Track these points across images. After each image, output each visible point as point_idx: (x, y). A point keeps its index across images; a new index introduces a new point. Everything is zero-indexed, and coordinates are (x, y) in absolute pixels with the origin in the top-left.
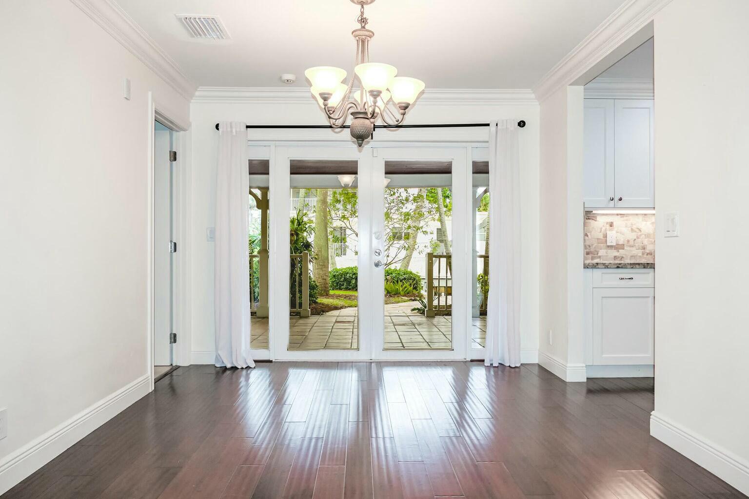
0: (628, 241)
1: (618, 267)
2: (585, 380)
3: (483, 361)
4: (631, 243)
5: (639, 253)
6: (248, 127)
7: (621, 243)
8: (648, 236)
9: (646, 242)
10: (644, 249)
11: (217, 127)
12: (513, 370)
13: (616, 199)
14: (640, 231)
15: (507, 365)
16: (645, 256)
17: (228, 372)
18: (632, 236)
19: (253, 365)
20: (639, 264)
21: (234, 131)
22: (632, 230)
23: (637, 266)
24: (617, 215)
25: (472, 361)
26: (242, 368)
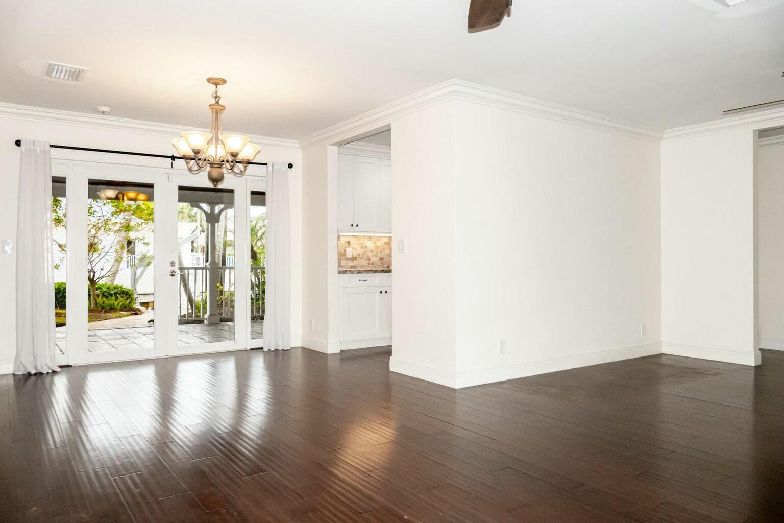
0: (359, 255)
1: (359, 273)
2: (339, 352)
3: (262, 348)
4: (361, 257)
5: (366, 263)
6: (52, 146)
7: (355, 256)
8: (371, 251)
9: (370, 255)
10: (369, 260)
11: (18, 143)
12: (286, 352)
13: (355, 225)
14: (367, 248)
15: (281, 349)
16: (370, 265)
17: (33, 378)
18: (361, 251)
19: (59, 370)
20: (370, 270)
21: (38, 148)
22: (362, 247)
23: (370, 272)
24: (353, 236)
25: (252, 349)
26: (48, 373)
